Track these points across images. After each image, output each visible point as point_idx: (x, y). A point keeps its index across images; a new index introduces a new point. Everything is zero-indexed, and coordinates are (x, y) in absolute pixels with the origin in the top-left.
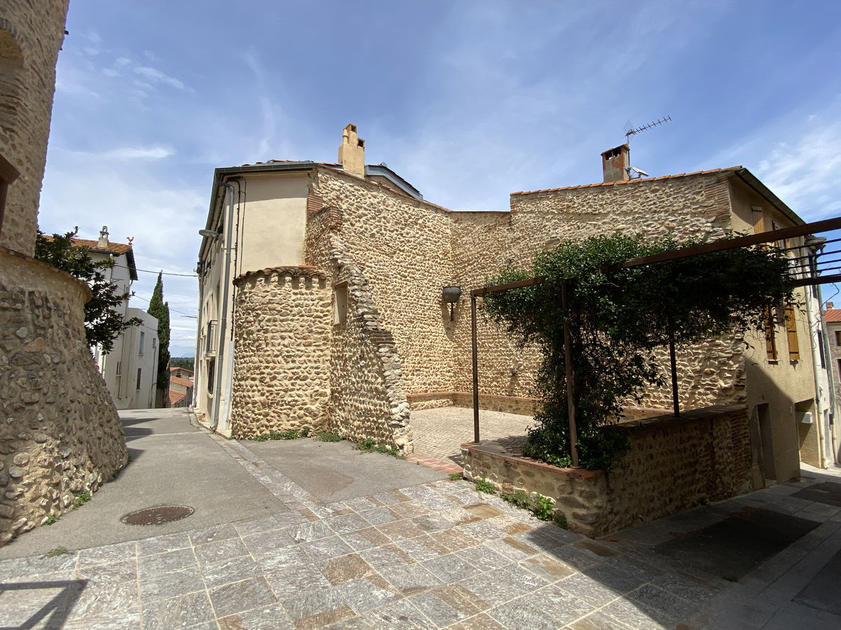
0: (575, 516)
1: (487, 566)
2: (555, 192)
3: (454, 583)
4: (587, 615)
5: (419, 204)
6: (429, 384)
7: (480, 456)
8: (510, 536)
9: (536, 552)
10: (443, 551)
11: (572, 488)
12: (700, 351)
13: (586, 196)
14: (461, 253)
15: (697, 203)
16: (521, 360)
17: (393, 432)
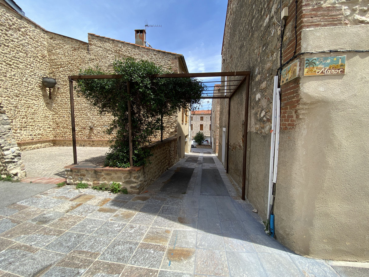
0: (132, 187)
1: (91, 230)
2: (113, 40)
3: (72, 251)
4: (147, 232)
5: (22, 17)
6: (35, 135)
7: (79, 171)
8: (101, 207)
9: (116, 210)
10: (60, 232)
11: (131, 176)
12: (166, 119)
13: (128, 48)
14: (55, 59)
15: (168, 64)
16: (95, 122)
17: (7, 167)
